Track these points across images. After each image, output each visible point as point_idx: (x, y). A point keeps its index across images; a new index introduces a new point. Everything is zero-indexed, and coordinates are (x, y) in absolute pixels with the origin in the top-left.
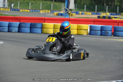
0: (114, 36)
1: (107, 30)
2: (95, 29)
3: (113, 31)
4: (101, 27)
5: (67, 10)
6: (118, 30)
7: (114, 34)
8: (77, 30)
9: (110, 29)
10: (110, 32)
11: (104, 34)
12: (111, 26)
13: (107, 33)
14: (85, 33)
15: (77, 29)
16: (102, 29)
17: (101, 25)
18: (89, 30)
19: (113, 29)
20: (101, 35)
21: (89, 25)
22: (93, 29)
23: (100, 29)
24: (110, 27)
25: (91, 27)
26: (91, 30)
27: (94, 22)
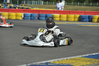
0: (39, 20)
1: (34, 16)
2: (27, 16)
3: (38, 16)
4: (31, 14)
6: (41, 16)
7: (39, 19)
8: (15, 17)
10: (36, 18)
11: (32, 19)
13: (35, 18)
16: (31, 16)
17: (30, 13)
19: (38, 15)
20: (31, 19)
21: (23, 13)
24: (36, 14)
26: (24, 16)
27: (24, 11)
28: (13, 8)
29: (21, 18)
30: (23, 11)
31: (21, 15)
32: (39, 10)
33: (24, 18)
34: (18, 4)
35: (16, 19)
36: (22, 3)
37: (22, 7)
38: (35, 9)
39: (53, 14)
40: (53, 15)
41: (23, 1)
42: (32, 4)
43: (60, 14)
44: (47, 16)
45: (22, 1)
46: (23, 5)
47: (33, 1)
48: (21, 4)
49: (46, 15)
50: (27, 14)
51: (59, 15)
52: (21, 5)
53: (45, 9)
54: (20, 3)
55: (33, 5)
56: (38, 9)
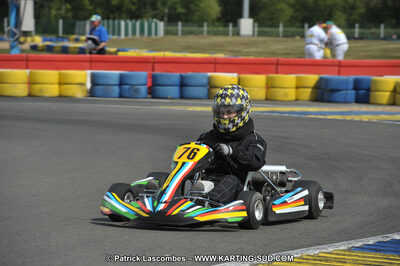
0: (153, 97)
1: (134, 83)
2: (105, 82)
3: (150, 84)
4: (121, 75)
5: (15, 34)
7: (152, 92)
8: (57, 86)
9: (143, 81)
10: (143, 89)
11: (127, 94)
12: (144, 74)
13: (137, 91)
14: (78, 93)
15: (60, 84)
16: (122, 81)
17: (118, 72)
18: (89, 85)
19: (150, 80)
20: (121, 96)
21: (89, 72)
22: (101, 82)
23: (116, 81)
24: (141, 76)
25: (94, 77)
26: (94, 83)
27: (91, 64)
28: (42, 50)
29: (79, 93)
30: (88, 64)
31: (83, 82)
32: (154, 58)
33: (92, 93)
34: (61, 34)
35: (60, 96)
36: (77, 30)
37: (80, 48)
38: (132, 53)
39: (209, 74)
40: (209, 78)
41: (82, 23)
42: (119, 34)
43: (239, 73)
44: (187, 82)
45: (78, 23)
46: (84, 38)
47: (123, 23)
48: (73, 33)
49: (182, 78)
50: (106, 76)
51: (235, 75)
52: (74, 37)
53: (175, 51)
54: (70, 30)
55: (123, 36)
56: (145, 53)
